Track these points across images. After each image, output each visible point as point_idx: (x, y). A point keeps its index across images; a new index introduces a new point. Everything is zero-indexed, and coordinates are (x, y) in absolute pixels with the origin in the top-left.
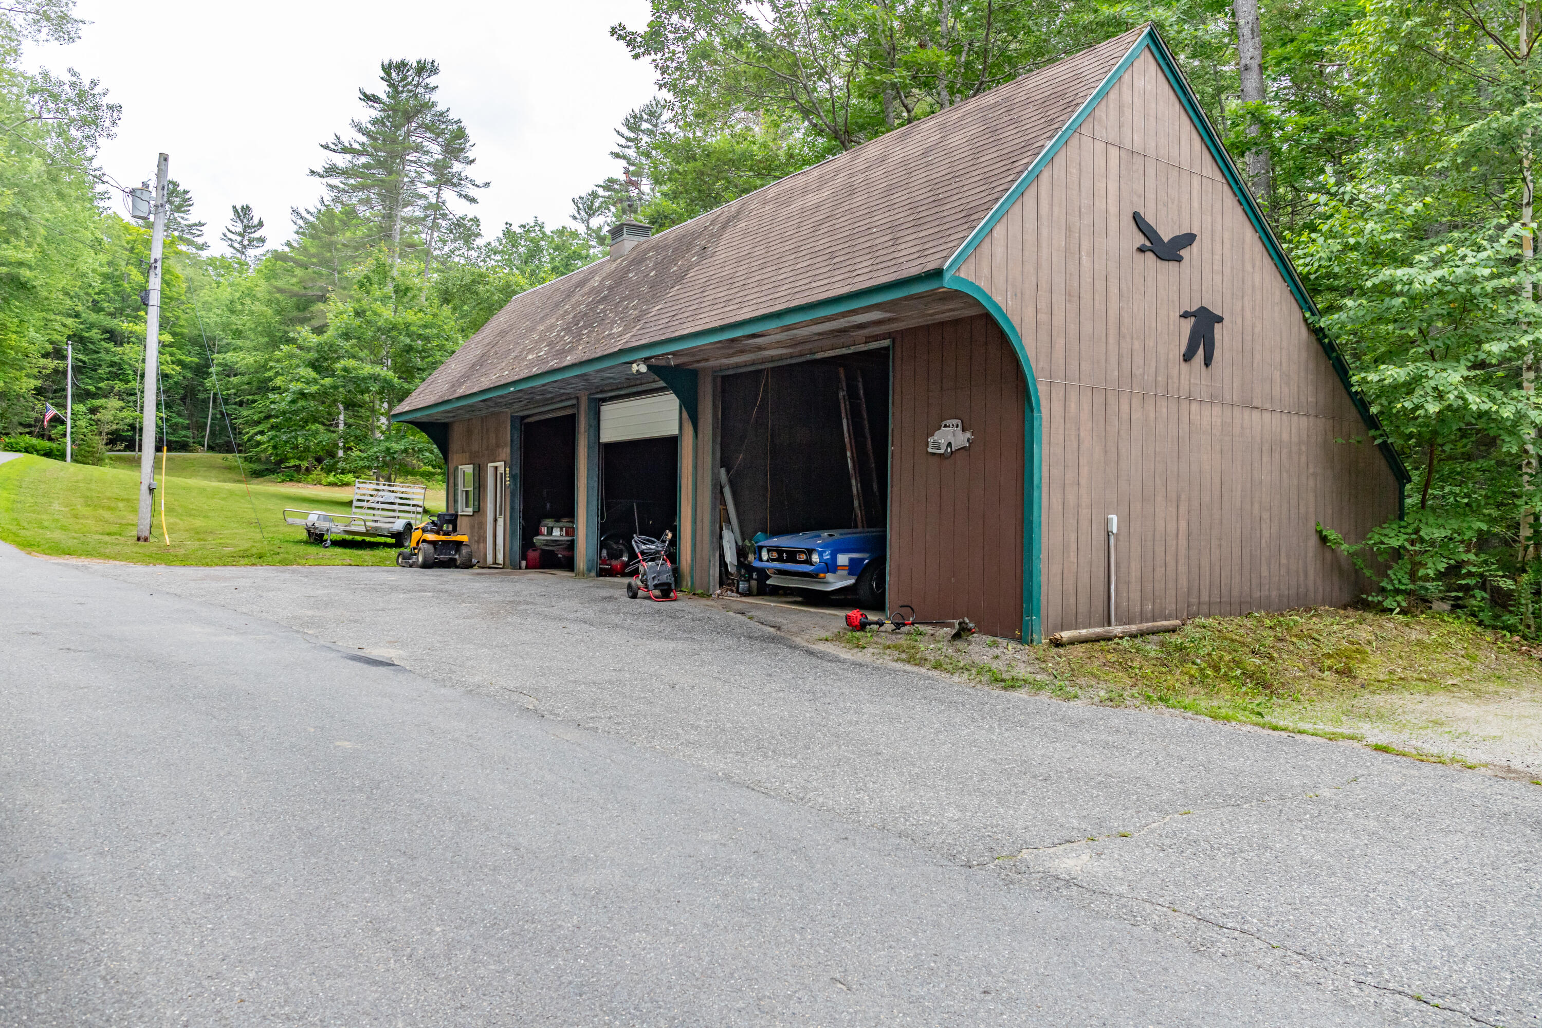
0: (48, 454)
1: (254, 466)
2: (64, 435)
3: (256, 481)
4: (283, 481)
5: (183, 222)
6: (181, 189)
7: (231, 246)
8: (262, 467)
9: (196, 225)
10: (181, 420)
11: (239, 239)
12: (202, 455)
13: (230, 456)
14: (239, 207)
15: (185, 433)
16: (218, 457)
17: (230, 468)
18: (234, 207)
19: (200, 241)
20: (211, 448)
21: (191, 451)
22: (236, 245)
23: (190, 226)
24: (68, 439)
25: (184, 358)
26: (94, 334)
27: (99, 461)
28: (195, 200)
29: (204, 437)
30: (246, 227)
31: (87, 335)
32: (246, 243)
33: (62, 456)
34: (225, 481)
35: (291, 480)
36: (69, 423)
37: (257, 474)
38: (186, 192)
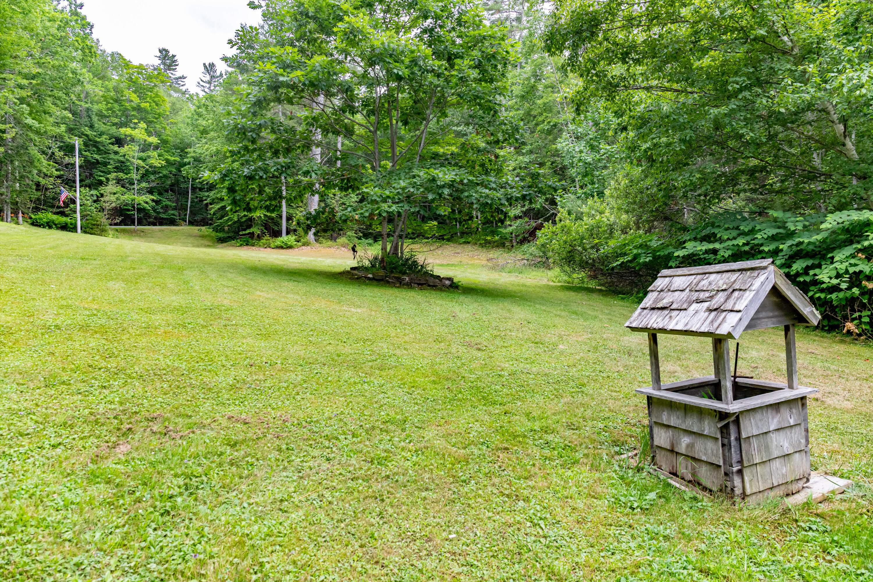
0: (64, 227)
1: (221, 235)
2: (75, 212)
3: (221, 245)
4: (241, 245)
5: (173, 76)
6: (171, 54)
7: (204, 91)
8: (226, 235)
9: (180, 78)
10: (169, 203)
11: (208, 85)
12: (185, 228)
13: (203, 228)
14: (207, 64)
15: (172, 212)
16: (195, 229)
17: (203, 237)
18: (204, 64)
19: (183, 88)
20: (191, 223)
21: (177, 225)
22: (206, 90)
23: (177, 79)
24: (78, 216)
25: (169, 157)
26: (104, 139)
27: (102, 232)
28: (179, 62)
29: (186, 215)
30: (212, 77)
31: (98, 140)
32: (212, 88)
33: (73, 229)
34: (198, 246)
35: (247, 245)
36: (78, 202)
37: (222, 240)
38: (174, 56)
